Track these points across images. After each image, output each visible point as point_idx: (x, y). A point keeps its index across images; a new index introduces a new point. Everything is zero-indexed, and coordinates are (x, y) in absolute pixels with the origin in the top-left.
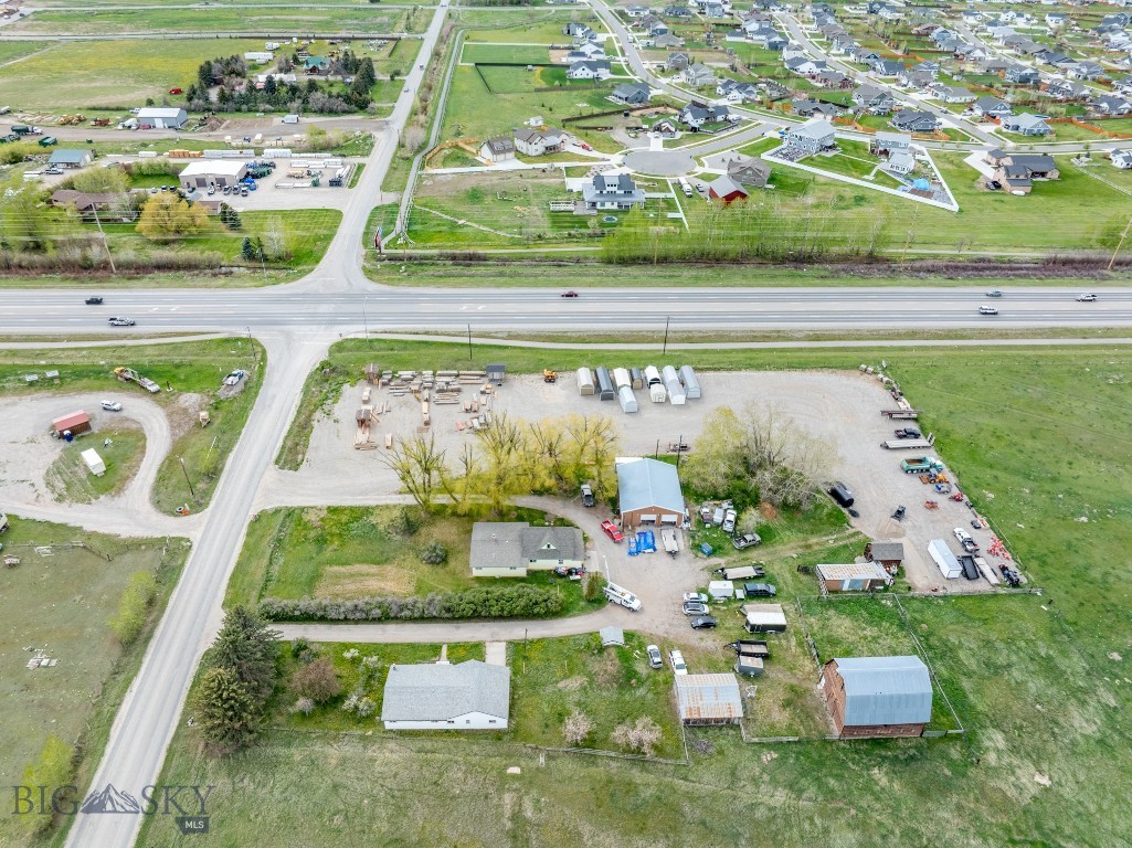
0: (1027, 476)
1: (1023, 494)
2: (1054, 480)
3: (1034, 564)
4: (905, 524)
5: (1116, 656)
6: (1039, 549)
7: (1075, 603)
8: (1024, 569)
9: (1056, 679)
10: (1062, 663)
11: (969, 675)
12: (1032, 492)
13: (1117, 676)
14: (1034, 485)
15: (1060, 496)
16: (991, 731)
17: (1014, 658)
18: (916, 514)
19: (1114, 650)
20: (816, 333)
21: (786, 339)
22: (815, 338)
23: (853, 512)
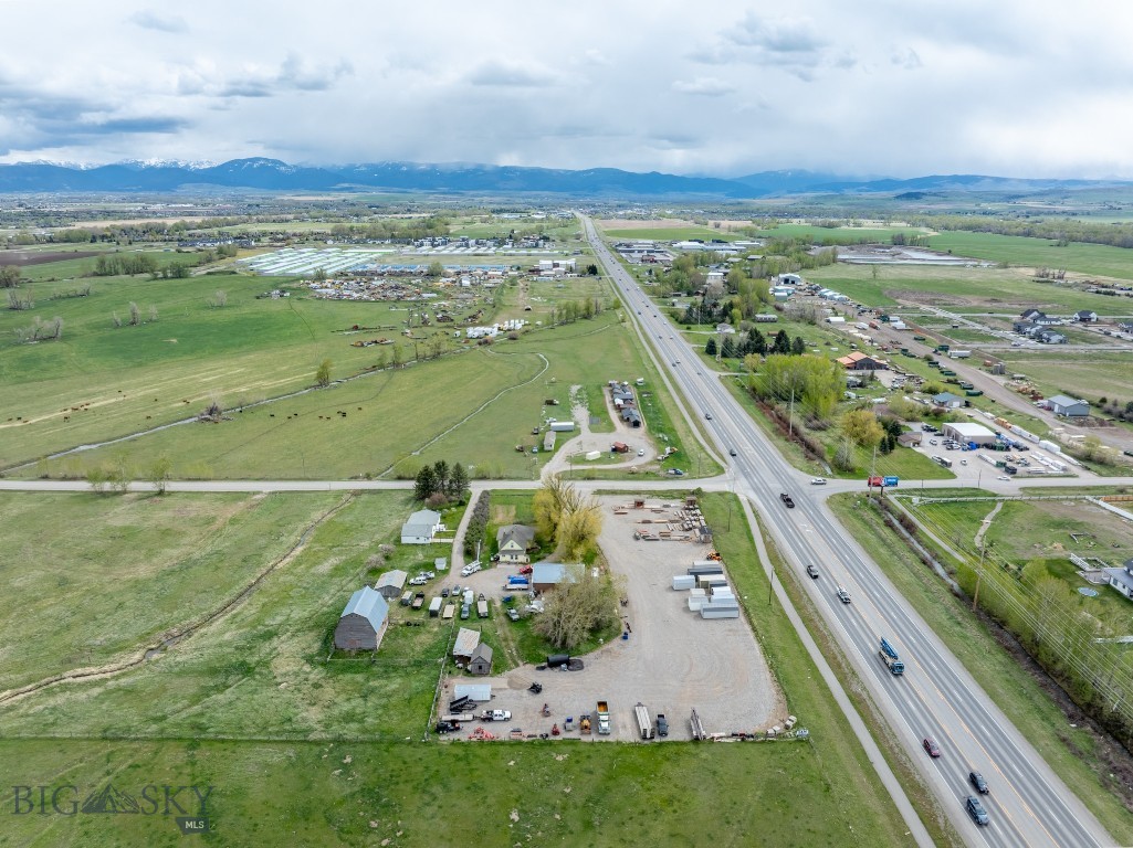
0: (594, 800)
1: (562, 785)
2: (588, 825)
3: (460, 751)
4: (525, 693)
5: (348, 760)
7: (409, 759)
8: (454, 743)
9: (344, 718)
10: (354, 726)
11: (367, 680)
12: (566, 795)
13: (331, 752)
14: (580, 801)
15: (558, 817)
16: (323, 675)
17: (369, 704)
18: (536, 702)
19: (353, 761)
20: (869, 702)
21: (843, 680)
22: (857, 701)
23: (543, 668)
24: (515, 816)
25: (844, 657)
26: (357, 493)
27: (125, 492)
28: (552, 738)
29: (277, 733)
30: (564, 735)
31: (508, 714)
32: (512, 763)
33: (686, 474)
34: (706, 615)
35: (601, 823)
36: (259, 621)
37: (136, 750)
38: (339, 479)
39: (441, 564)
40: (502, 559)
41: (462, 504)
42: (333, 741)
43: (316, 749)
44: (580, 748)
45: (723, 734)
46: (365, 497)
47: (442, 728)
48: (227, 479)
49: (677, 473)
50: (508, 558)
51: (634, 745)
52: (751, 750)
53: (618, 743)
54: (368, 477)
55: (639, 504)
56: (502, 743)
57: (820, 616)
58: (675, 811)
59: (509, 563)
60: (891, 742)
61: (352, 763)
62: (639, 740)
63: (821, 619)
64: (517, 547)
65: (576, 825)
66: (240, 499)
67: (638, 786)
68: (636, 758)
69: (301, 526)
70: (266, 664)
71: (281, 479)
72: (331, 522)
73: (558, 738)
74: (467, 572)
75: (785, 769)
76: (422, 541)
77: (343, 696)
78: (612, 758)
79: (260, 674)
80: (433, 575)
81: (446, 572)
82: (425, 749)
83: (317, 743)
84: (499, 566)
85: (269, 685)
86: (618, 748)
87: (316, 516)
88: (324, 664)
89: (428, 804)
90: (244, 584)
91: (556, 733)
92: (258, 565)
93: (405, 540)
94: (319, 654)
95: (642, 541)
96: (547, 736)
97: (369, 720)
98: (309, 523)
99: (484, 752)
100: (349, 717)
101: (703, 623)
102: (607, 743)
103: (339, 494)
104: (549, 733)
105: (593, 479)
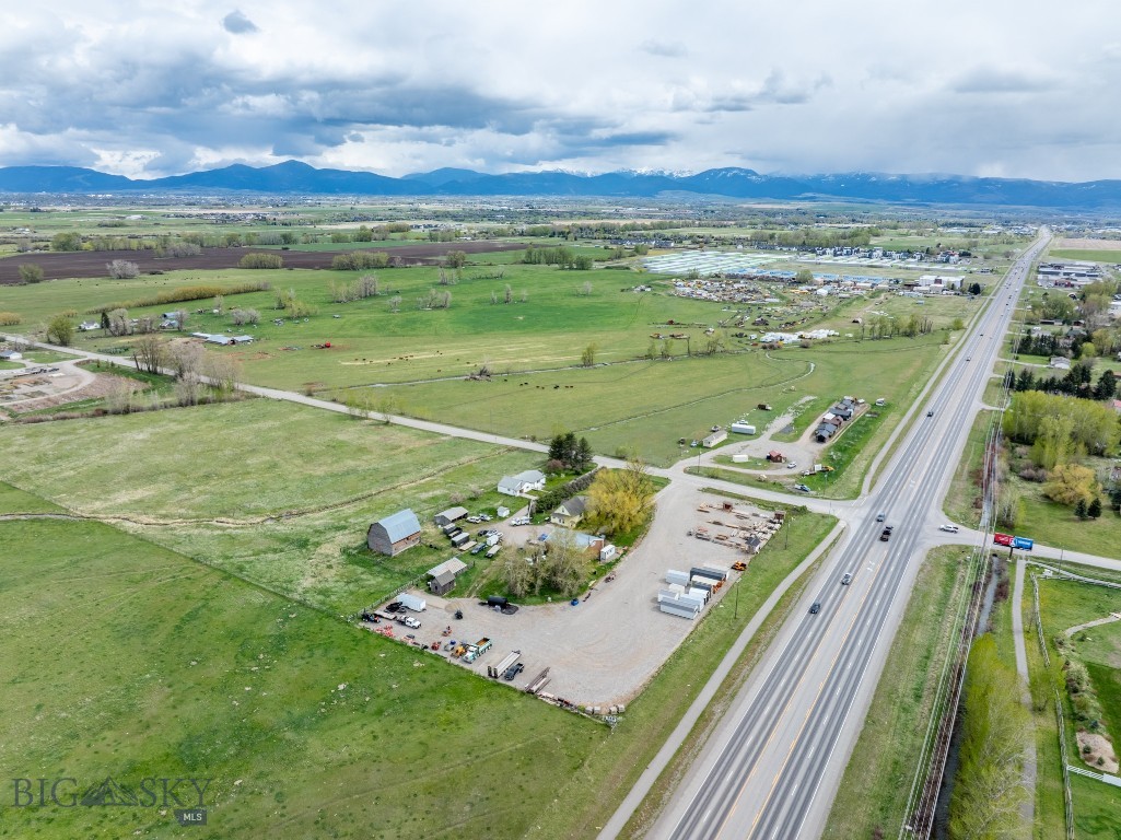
0: (403, 700)
1: (395, 681)
2: (380, 712)
3: (360, 635)
4: (450, 616)
5: (293, 616)
6: (362, 648)
7: (326, 628)
8: (363, 629)
9: (320, 591)
10: (321, 597)
11: (363, 573)
12: (391, 688)
13: (290, 607)
14: (394, 695)
15: (367, 699)
16: (341, 561)
17: (345, 588)
18: (449, 620)
19: (295, 617)
20: (713, 723)
21: (715, 699)
22: (704, 719)
23: (483, 604)
24: (341, 687)
25: (743, 681)
26: (511, 449)
27: (367, 418)
28: (429, 650)
29: (274, 587)
30: (440, 652)
31: (417, 624)
32: (382, 655)
33: (814, 493)
34: (663, 608)
35: (389, 715)
36: (346, 519)
37: (198, 570)
38: (513, 437)
39: (504, 512)
40: (553, 520)
41: (578, 474)
42: (299, 602)
43: (285, 603)
44: (440, 664)
45: (551, 696)
46: (515, 453)
47: (366, 617)
48: (439, 422)
49: (802, 489)
50: (556, 520)
51: (479, 678)
52: (560, 715)
53: (471, 672)
54: (534, 439)
55: (727, 507)
56: (392, 641)
57: (770, 643)
58: (444, 730)
59: (555, 524)
60: (686, 760)
61: (292, 619)
62: (486, 675)
63: (767, 646)
64: (566, 513)
65: (372, 708)
66: (429, 437)
67: (444, 704)
68: (469, 686)
69: (446, 464)
70: (317, 544)
71: (475, 430)
72: (471, 466)
73: (433, 652)
74: (514, 522)
75: (565, 739)
76: (511, 493)
77: (337, 578)
78: (451, 679)
79: (308, 549)
80: (488, 518)
81: (502, 519)
82: (341, 627)
83: (289, 600)
84: (548, 525)
85: (304, 558)
86: (464, 675)
87: (464, 459)
88: (349, 555)
89: (302, 658)
90: (366, 493)
91: (434, 648)
92: (389, 483)
93: (500, 489)
94: (355, 549)
95: (693, 538)
96: (426, 647)
97: (333, 597)
98: (455, 463)
99: (372, 641)
100: (325, 592)
101: (656, 613)
102: (462, 668)
103: (499, 447)
104: (430, 646)
105: (717, 478)
